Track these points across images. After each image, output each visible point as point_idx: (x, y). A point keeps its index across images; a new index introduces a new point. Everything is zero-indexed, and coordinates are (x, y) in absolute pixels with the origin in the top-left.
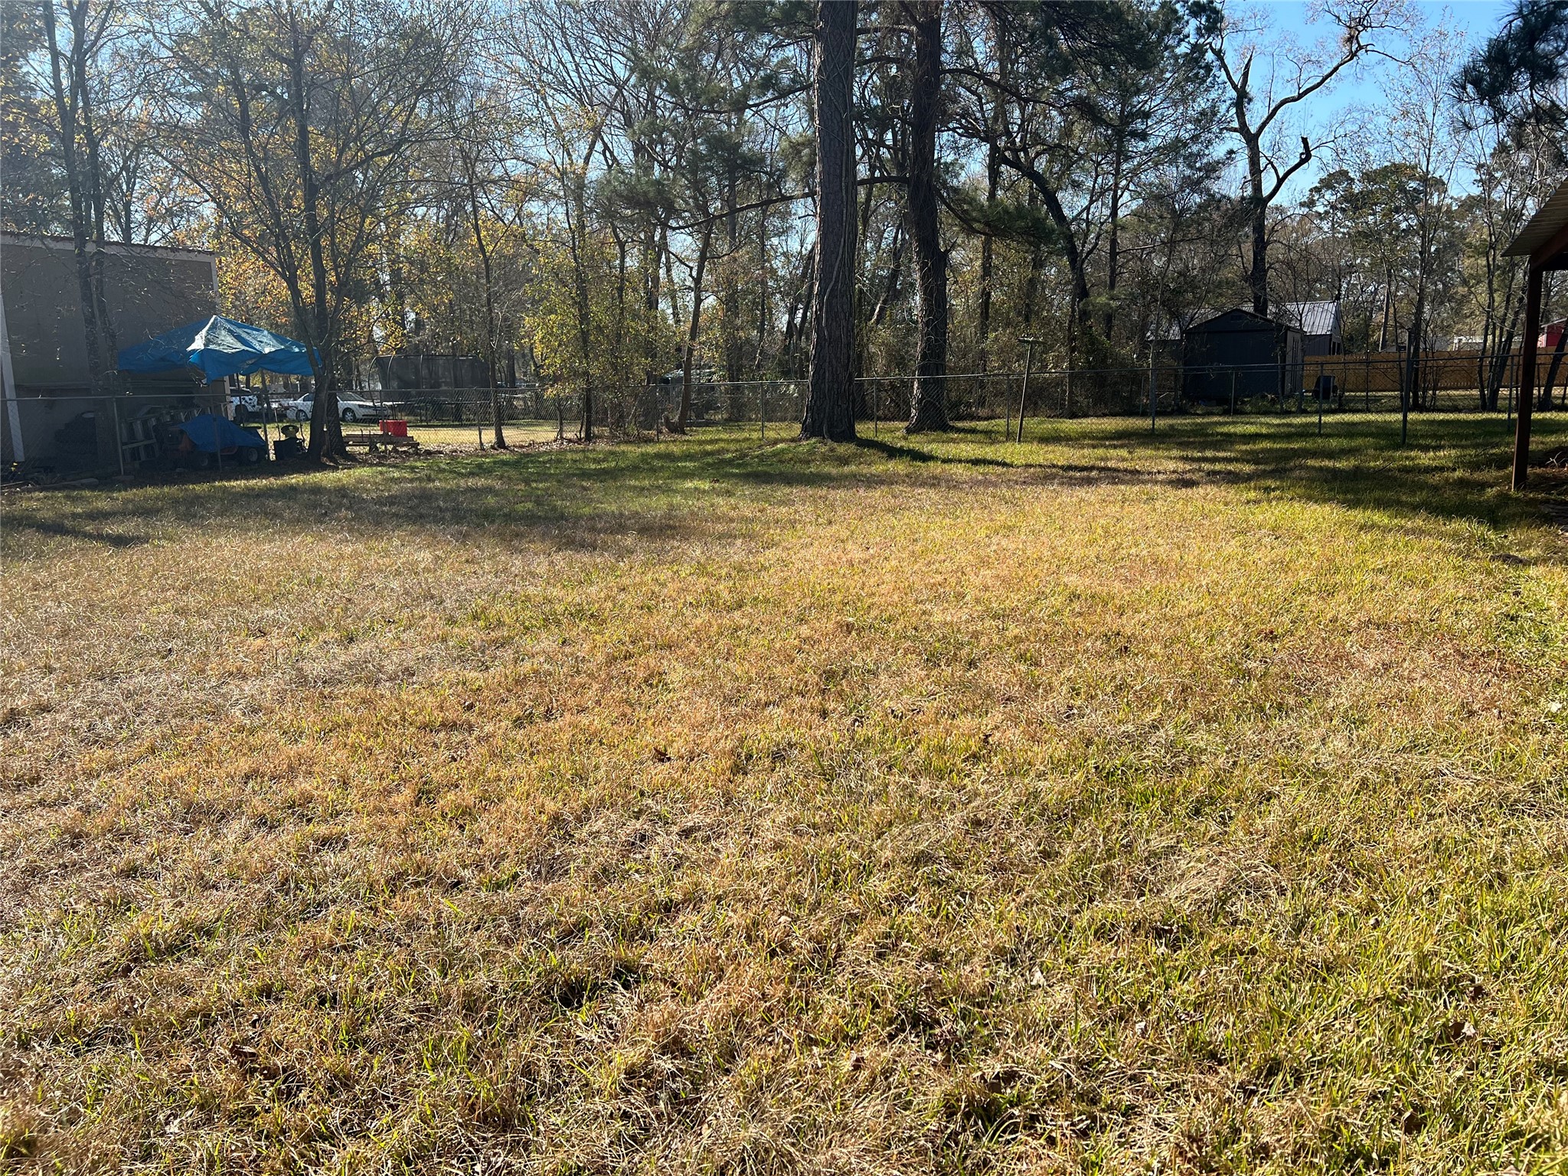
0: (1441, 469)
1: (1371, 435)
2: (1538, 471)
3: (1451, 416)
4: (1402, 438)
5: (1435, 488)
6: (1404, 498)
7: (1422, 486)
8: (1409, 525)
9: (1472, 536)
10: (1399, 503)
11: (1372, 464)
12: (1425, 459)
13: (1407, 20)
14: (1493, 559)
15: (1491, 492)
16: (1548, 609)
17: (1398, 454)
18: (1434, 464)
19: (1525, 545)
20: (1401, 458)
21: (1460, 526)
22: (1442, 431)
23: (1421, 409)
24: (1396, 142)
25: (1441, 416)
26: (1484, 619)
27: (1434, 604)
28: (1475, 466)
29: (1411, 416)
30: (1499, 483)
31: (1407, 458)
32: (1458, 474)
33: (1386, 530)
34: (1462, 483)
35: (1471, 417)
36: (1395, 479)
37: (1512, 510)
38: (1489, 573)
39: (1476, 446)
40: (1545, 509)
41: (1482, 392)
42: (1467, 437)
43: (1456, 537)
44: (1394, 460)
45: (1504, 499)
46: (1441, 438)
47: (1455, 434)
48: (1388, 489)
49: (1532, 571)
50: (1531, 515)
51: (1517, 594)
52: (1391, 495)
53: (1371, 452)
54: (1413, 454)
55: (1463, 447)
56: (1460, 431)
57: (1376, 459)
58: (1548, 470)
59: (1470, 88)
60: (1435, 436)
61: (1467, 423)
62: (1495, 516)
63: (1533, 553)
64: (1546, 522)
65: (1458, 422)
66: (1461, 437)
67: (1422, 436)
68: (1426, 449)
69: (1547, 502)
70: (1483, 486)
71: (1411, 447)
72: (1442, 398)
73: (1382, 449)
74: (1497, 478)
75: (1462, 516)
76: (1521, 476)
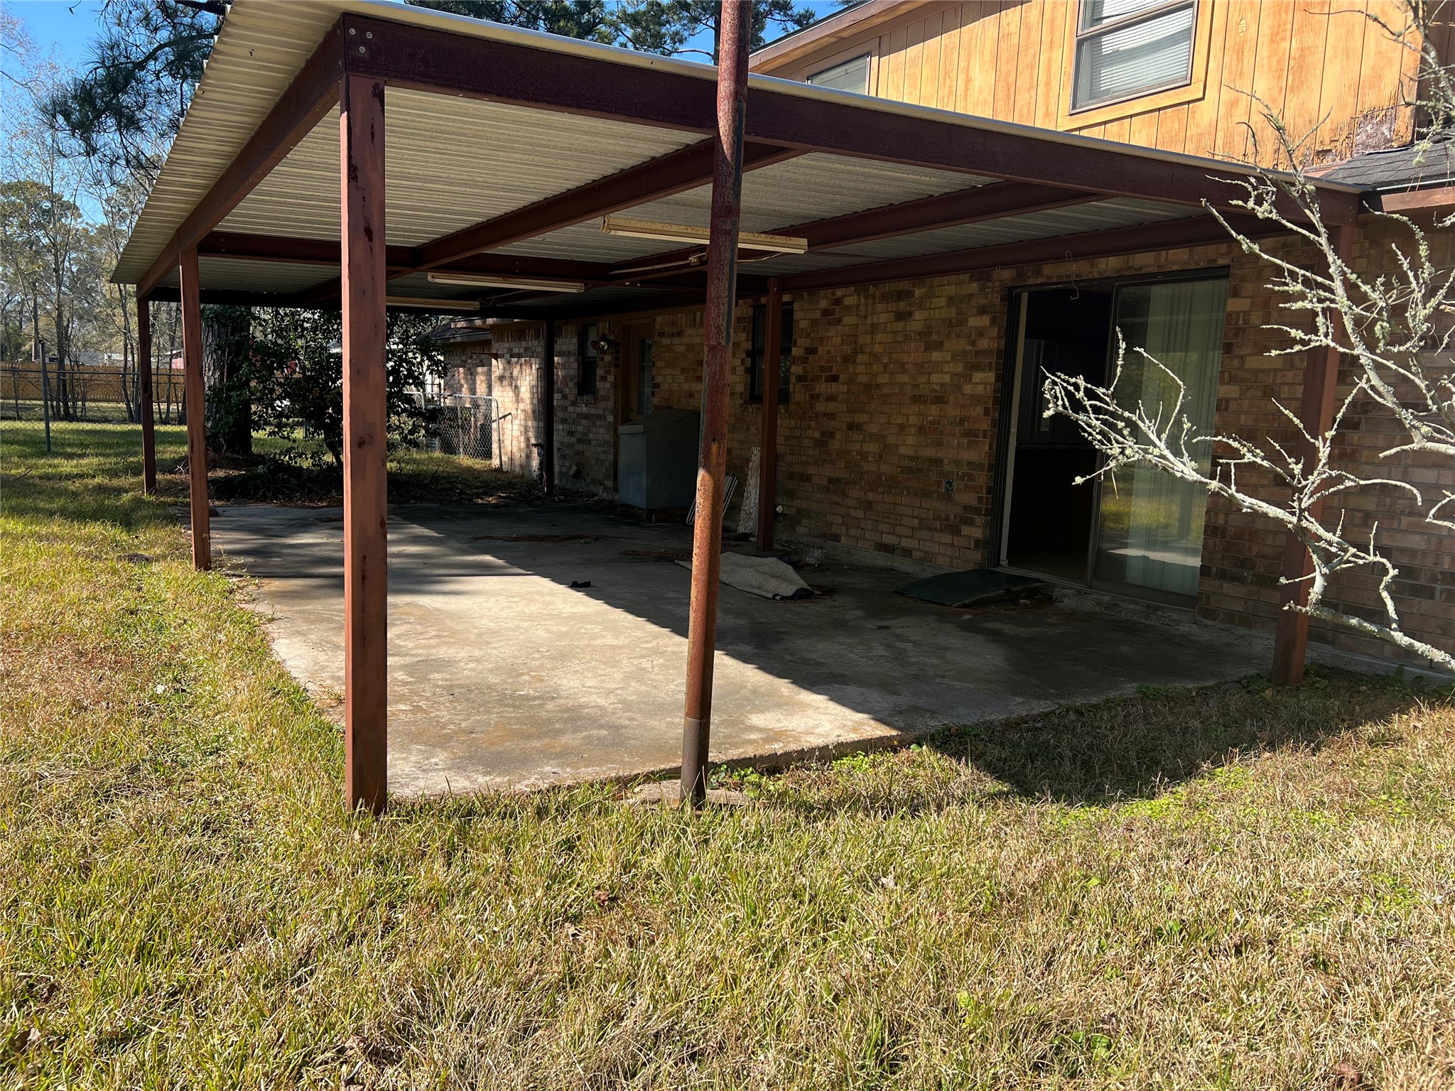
0: (81, 476)
1: (18, 443)
2: (169, 477)
3: (98, 427)
4: (46, 446)
5: (75, 495)
6: (42, 505)
7: (59, 493)
8: (44, 531)
9: (105, 538)
10: (37, 510)
11: (13, 472)
12: (67, 466)
13: (21, 44)
14: (120, 558)
15: (126, 497)
16: (164, 601)
17: (42, 462)
18: (75, 471)
19: (151, 544)
20: (43, 466)
21: (95, 529)
22: (88, 440)
23: (69, 418)
24: (18, 159)
25: (89, 426)
26: (105, 616)
27: (57, 607)
28: (113, 473)
29: (54, 426)
30: (132, 488)
31: (50, 466)
32: (97, 480)
33: (17, 538)
34: (100, 489)
35: (119, 428)
36: (35, 486)
37: (144, 513)
38: (115, 572)
39: (116, 455)
40: (171, 511)
41: (128, 405)
42: (111, 446)
43: (89, 540)
44: (37, 468)
45: (138, 503)
46: (87, 446)
47: (102, 443)
48: (25, 496)
49: (155, 568)
50: (157, 517)
51: (139, 589)
52: (28, 502)
53: (16, 459)
54: (56, 461)
55: (108, 456)
56: (106, 440)
57: (18, 467)
58: (177, 476)
59: (60, 119)
60: (83, 445)
61: (114, 433)
62: (127, 519)
63: (157, 551)
64: (171, 522)
65: (104, 432)
66: (105, 445)
67: (70, 445)
68: (70, 456)
69: (175, 504)
70: (119, 491)
71: (56, 455)
72: (91, 409)
73: (26, 457)
74: (132, 484)
75: (97, 520)
76: (151, 483)
